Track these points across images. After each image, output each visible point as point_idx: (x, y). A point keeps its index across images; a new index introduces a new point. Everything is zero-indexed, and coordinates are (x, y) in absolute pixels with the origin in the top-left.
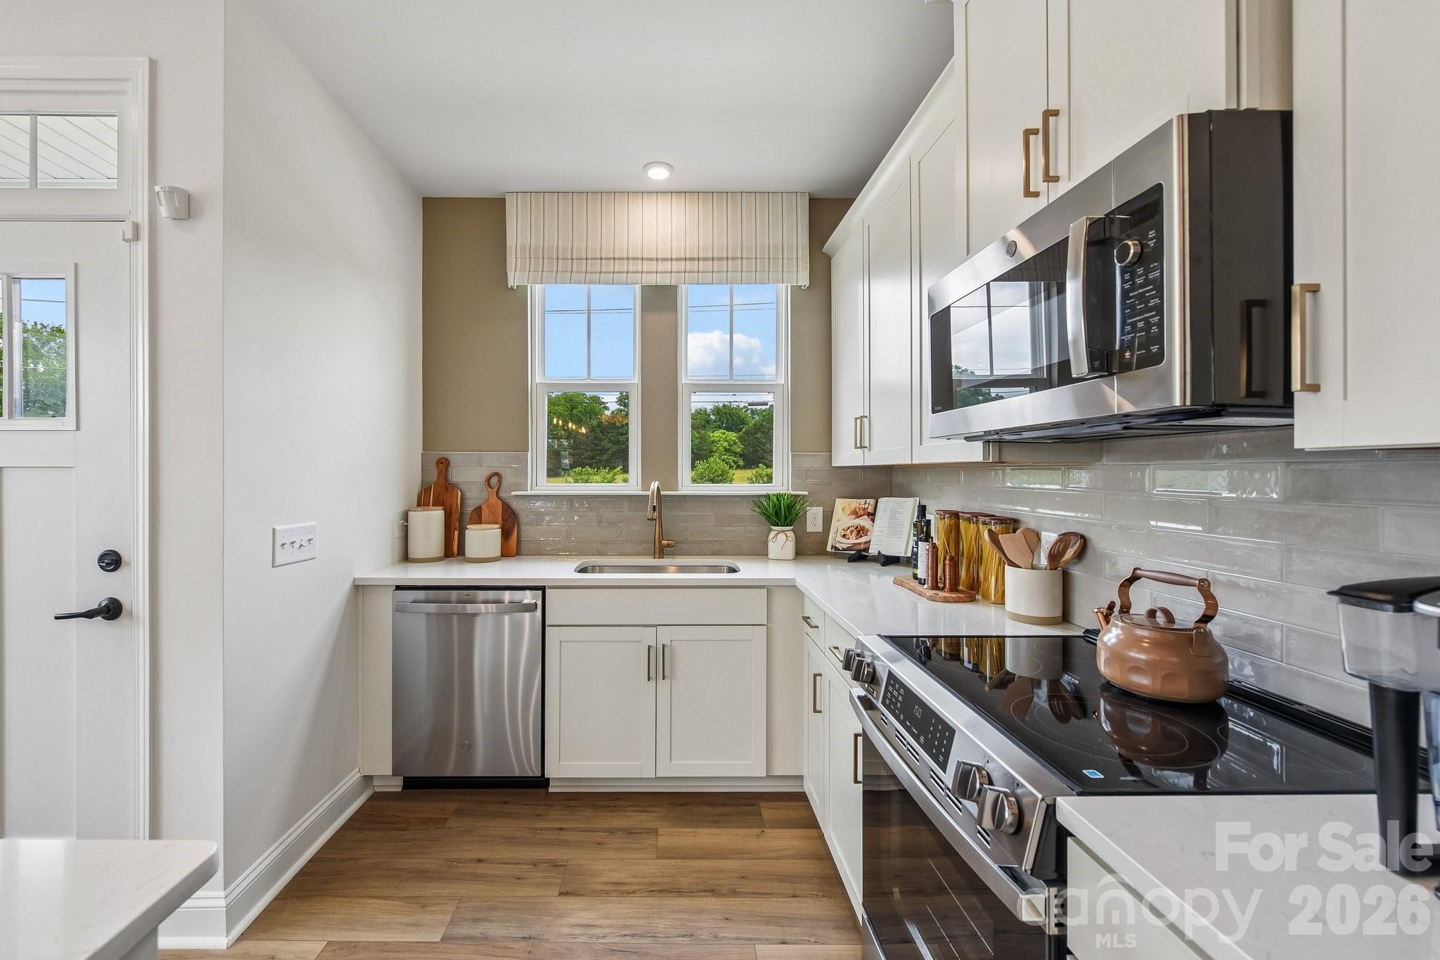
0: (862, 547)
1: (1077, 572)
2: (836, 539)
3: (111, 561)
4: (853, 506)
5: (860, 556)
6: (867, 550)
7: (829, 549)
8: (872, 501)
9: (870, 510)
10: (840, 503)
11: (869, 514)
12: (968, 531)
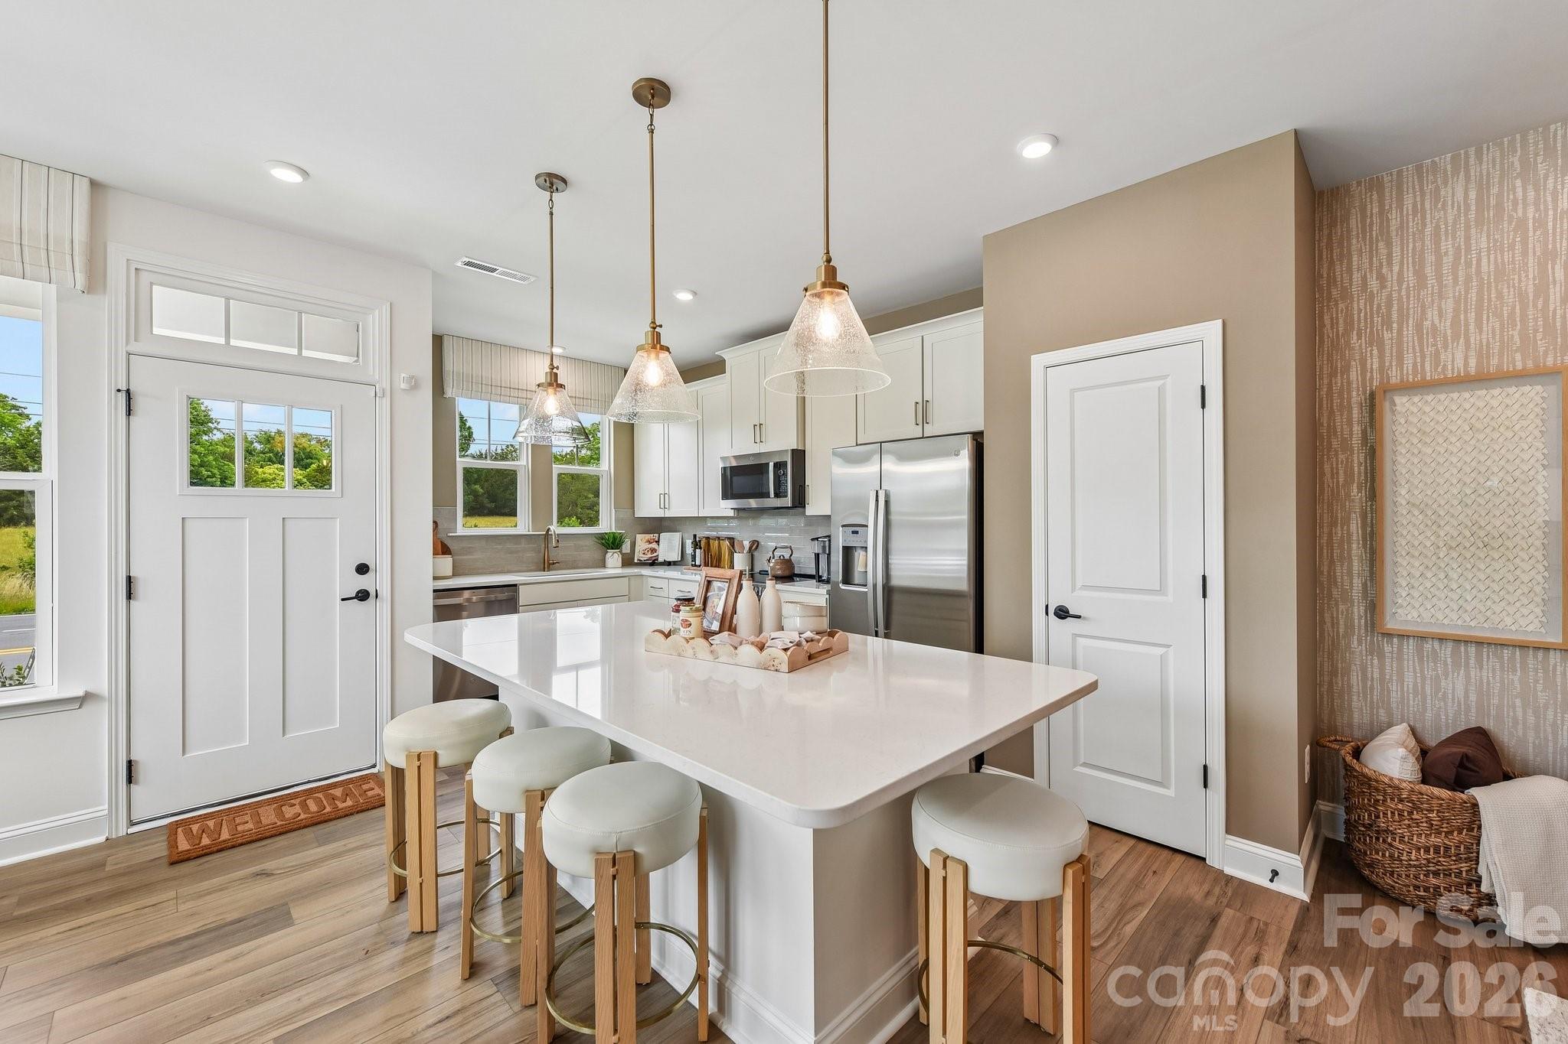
0: (653, 559)
1: (755, 553)
2: (639, 556)
3: (362, 569)
4: (647, 538)
5: (654, 563)
6: (657, 560)
7: (636, 561)
8: (657, 535)
9: (657, 539)
10: (639, 537)
11: (656, 542)
12: (714, 544)
